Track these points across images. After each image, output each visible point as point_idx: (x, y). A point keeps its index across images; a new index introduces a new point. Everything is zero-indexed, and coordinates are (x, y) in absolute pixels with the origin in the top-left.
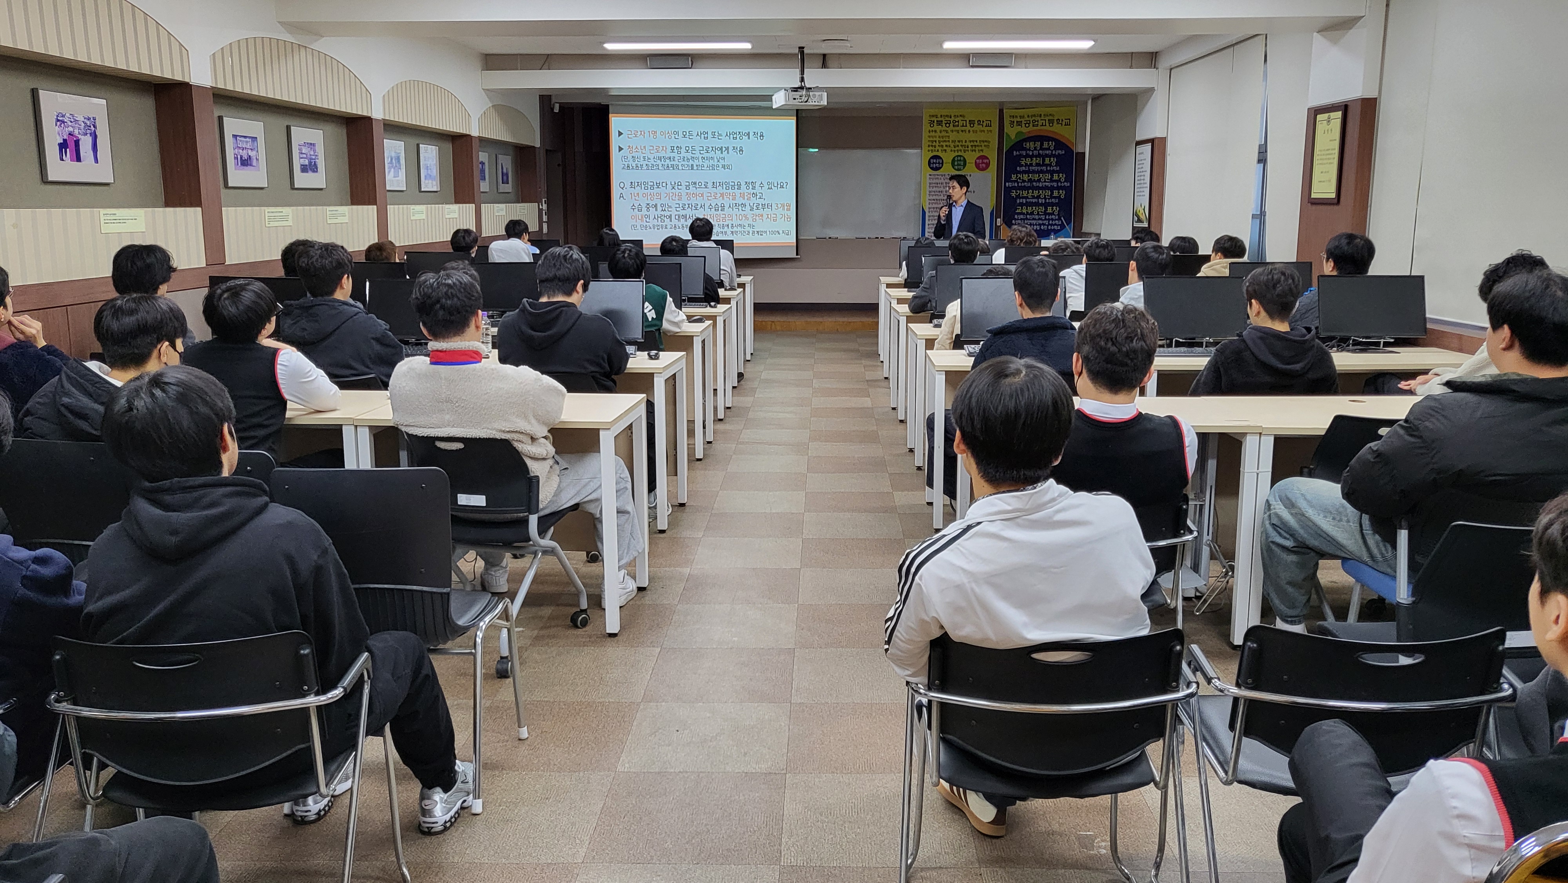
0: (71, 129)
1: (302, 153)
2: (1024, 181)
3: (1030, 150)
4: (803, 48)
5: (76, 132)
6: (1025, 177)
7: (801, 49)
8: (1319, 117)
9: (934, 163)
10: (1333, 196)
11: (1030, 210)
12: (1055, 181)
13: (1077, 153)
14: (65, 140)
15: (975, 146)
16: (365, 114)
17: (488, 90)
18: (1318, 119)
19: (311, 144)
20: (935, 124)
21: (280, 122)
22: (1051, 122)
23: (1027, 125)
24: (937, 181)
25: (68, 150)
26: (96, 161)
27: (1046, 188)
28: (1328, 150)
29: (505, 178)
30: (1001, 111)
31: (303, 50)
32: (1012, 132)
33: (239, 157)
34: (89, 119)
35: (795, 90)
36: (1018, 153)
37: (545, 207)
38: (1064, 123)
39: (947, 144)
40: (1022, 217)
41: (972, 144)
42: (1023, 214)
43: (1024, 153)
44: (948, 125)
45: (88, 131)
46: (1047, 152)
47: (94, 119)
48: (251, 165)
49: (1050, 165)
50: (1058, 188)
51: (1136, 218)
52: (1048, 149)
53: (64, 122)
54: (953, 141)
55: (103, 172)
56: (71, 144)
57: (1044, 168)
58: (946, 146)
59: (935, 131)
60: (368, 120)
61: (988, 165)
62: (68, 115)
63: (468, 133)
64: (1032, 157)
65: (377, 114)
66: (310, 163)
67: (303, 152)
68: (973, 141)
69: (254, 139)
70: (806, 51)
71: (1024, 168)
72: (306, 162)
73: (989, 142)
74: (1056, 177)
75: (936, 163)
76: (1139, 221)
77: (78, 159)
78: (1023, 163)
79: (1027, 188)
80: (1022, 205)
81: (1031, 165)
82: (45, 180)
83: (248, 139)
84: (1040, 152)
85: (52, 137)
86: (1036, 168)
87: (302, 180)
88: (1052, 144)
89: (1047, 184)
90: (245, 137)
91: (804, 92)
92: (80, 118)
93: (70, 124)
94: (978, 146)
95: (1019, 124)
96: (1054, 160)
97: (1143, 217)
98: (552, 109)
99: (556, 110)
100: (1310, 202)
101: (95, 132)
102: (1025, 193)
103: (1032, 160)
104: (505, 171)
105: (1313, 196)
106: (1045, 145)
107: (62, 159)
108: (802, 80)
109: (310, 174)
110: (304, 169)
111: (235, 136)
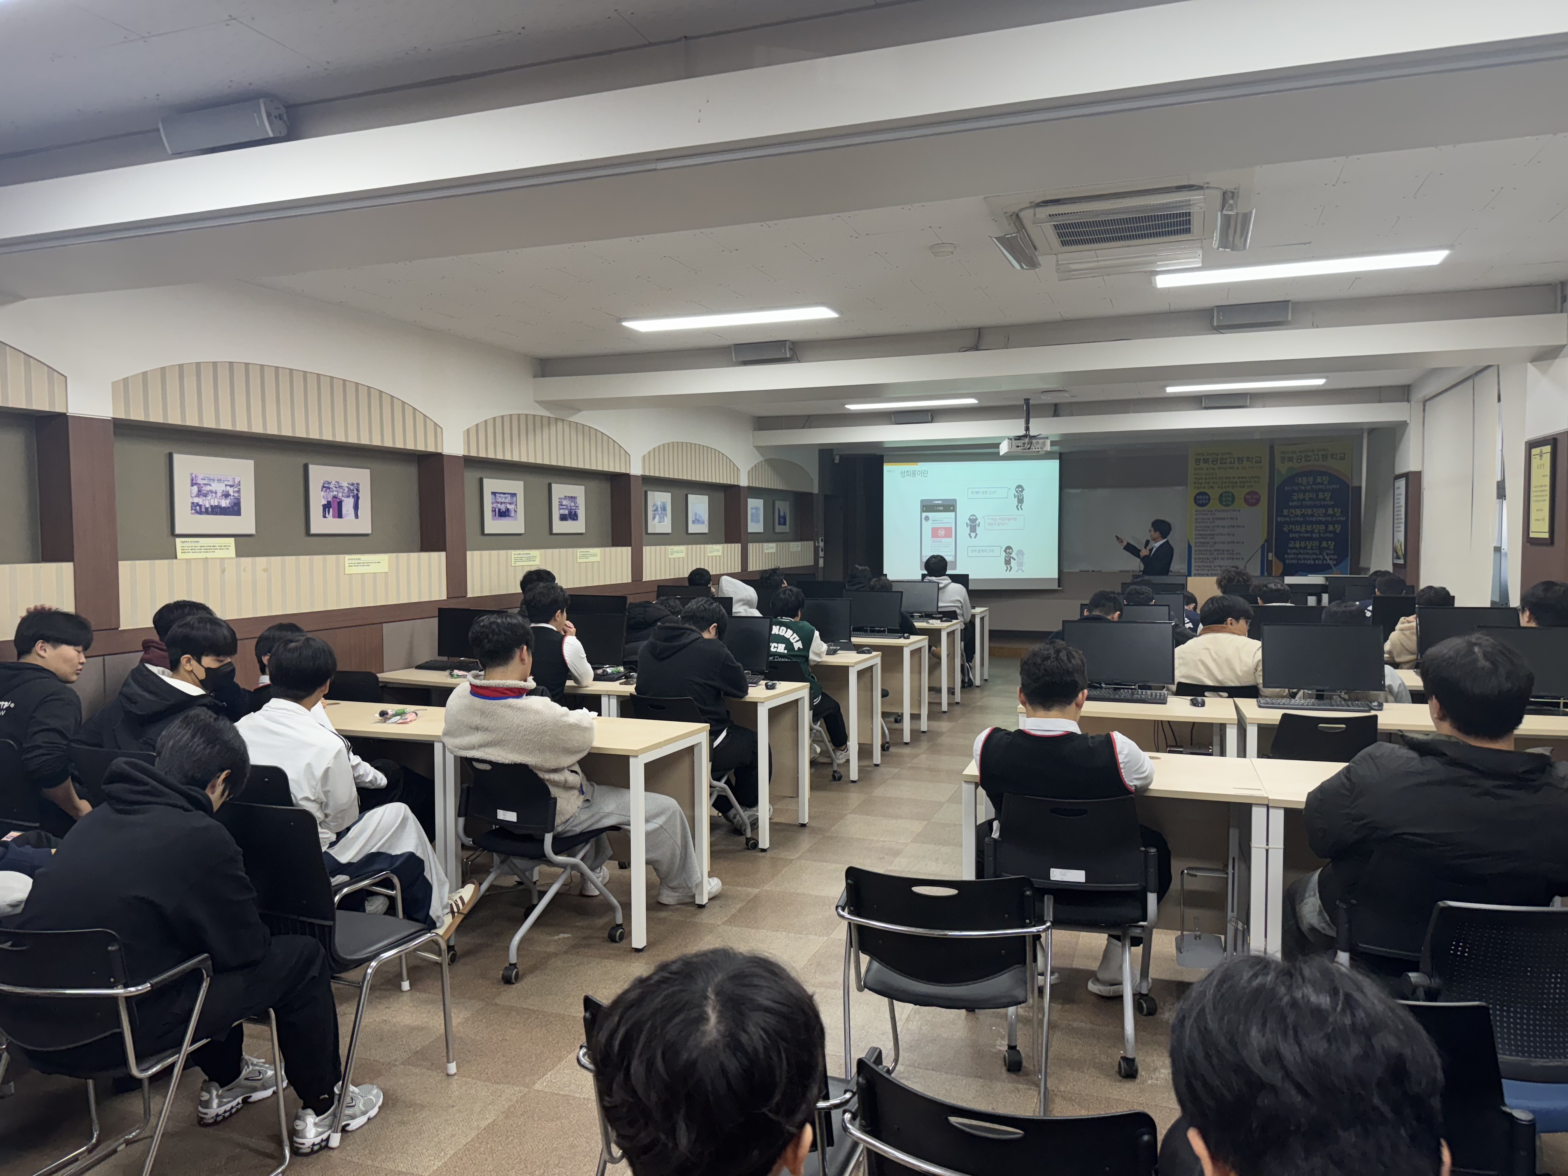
0: (335, 493)
1: (562, 505)
2: (1297, 516)
3: (1302, 485)
4: (1029, 399)
5: (340, 495)
6: (1298, 512)
7: (1027, 401)
8: (1535, 451)
9: (1200, 499)
10: (1546, 536)
11: (1303, 544)
12: (1329, 515)
13: (1353, 488)
14: (329, 502)
15: (1244, 482)
16: (623, 471)
17: (759, 447)
18: (1532, 454)
19: (572, 497)
20: (1201, 462)
21: (540, 481)
22: (1325, 457)
23: (1299, 461)
24: (1203, 516)
25: (331, 509)
26: (357, 516)
27: (1321, 522)
28: (1541, 486)
29: (782, 520)
30: (1272, 448)
31: (560, 424)
32: (1283, 468)
33: (497, 510)
34: (353, 484)
35: (1019, 438)
36: (1290, 488)
37: (822, 544)
38: (1338, 458)
39: (1215, 481)
40: (1294, 551)
41: (1241, 480)
42: (1296, 548)
43: (1296, 488)
44: (1214, 463)
45: (352, 494)
46: (1321, 487)
47: (358, 484)
48: (508, 516)
49: (1324, 499)
50: (1333, 523)
51: (1395, 555)
52: (1322, 484)
53: (329, 488)
54: (1220, 478)
55: (364, 525)
56: (335, 505)
57: (1318, 503)
58: (1213, 483)
59: (1202, 469)
60: (626, 477)
61: (1258, 501)
62: (333, 482)
63: (736, 484)
64: (1305, 491)
65: (636, 470)
66: (570, 513)
67: (564, 503)
68: (1242, 478)
69: (514, 495)
70: (1031, 402)
71: (1296, 503)
72: (566, 512)
73: (1259, 478)
74: (1330, 511)
75: (1202, 499)
76: (1398, 558)
77: (340, 516)
78: (1295, 498)
79: (1300, 523)
80: (1292, 539)
81: (1304, 500)
82: (308, 533)
83: (507, 495)
84: (1313, 486)
85: (317, 499)
86: (1309, 503)
87: (559, 527)
88: (1326, 479)
89: (1321, 518)
90: (504, 494)
91: (1027, 440)
92: (345, 484)
93: (335, 489)
94: (1247, 482)
95: (1291, 459)
96: (1328, 495)
97: (1400, 554)
98: (833, 460)
99: (837, 461)
100: (1529, 542)
101: (357, 495)
102: (1298, 528)
103: (1304, 495)
104: (782, 514)
105: (1532, 535)
106: (1319, 480)
107: (325, 517)
108: (1027, 429)
109: (570, 523)
110: (563, 518)
111: (494, 494)
